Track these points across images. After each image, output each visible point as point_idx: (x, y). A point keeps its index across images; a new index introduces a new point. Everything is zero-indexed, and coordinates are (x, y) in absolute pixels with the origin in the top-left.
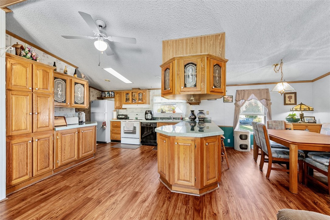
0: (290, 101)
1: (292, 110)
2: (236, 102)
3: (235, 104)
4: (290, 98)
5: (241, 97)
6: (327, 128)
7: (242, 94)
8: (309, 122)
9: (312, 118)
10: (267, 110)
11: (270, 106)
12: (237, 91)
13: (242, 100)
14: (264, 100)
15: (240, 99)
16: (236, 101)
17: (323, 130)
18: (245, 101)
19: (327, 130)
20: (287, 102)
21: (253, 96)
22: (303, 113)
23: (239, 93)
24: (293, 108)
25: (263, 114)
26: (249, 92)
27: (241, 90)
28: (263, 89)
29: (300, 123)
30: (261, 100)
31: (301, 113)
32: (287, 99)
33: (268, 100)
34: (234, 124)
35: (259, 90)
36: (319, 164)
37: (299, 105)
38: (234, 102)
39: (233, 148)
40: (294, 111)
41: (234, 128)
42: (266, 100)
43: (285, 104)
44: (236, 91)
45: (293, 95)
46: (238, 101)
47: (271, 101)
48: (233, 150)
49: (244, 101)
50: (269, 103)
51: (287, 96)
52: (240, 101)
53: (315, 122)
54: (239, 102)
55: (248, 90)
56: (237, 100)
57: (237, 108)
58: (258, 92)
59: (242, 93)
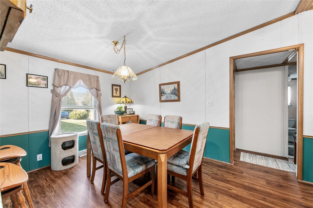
0: (116, 93)
1: (119, 102)
2: (54, 89)
3: (53, 91)
4: (116, 90)
5: (64, 82)
6: (152, 120)
7: (64, 77)
8: (130, 114)
9: (131, 109)
10: (98, 102)
11: (100, 97)
12: (56, 69)
13: (64, 86)
14: (94, 89)
15: (62, 83)
16: (54, 85)
17: (149, 121)
18: (70, 88)
19: (152, 121)
20: (115, 94)
21: (80, 82)
22: (126, 105)
23: (60, 74)
24: (120, 101)
25: (93, 107)
26: (77, 76)
27: (64, 71)
28: (93, 76)
29: (125, 115)
30: (92, 89)
31: (125, 106)
32: (114, 92)
33: (98, 90)
34: (50, 125)
35: (89, 75)
36: (176, 167)
37: (124, 97)
38: (51, 87)
39: (49, 168)
40: (121, 103)
41: (50, 132)
42: (96, 90)
43: (113, 96)
44: (54, 70)
45: (118, 88)
46: (57, 87)
47: (101, 92)
48: (49, 174)
49: (68, 87)
50: (99, 94)
51: (114, 87)
52: (61, 87)
53: (134, 114)
54: (59, 89)
55: (75, 72)
56: (56, 84)
57: (57, 98)
58: (87, 78)
59: (65, 74)
